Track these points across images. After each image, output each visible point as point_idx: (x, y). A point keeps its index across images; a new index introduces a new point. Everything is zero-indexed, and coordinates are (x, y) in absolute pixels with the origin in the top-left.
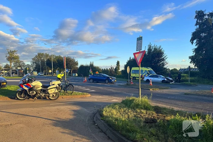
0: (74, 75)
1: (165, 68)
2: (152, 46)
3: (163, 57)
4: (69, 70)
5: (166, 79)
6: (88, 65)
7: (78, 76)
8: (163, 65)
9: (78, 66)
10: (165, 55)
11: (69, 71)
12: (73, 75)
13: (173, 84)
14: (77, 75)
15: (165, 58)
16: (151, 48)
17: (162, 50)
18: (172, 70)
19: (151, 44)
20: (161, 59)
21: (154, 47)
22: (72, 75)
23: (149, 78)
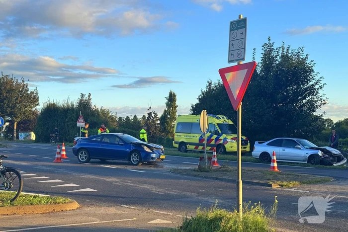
0: (22, 136)
1: (317, 118)
2: (275, 47)
3: (311, 83)
4: (8, 121)
5: (320, 153)
6: (73, 105)
7: (37, 141)
8: (312, 106)
9: (38, 107)
10: (317, 78)
11: (7, 124)
12: (21, 138)
13: (341, 168)
14: (33, 137)
15: (317, 87)
16: (274, 54)
17: (308, 61)
18: (339, 124)
19: (271, 42)
20: (306, 89)
21: (280, 52)
22: (18, 137)
23: (270, 150)
